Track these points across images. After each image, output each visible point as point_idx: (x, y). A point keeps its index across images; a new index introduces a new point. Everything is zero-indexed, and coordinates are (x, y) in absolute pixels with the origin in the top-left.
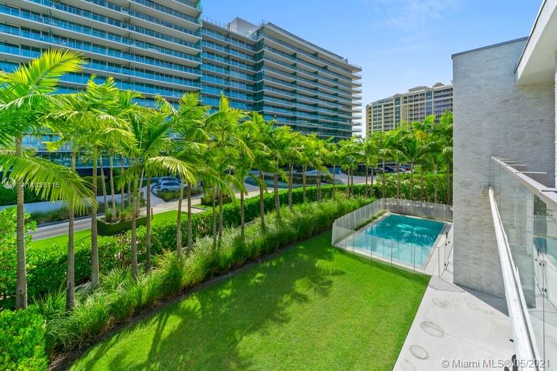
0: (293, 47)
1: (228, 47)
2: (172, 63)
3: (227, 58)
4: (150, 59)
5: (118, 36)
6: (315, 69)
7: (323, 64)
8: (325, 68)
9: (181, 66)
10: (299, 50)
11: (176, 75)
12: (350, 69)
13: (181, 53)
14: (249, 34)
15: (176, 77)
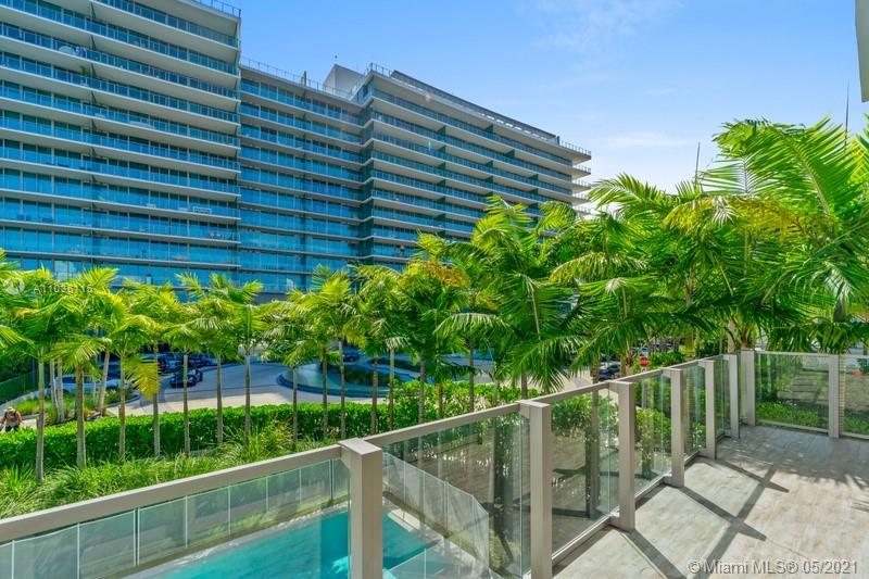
0: (441, 116)
1: (303, 119)
2: (185, 150)
3: (303, 139)
4: (139, 141)
5: (74, 101)
6: (485, 158)
7: (506, 147)
8: (510, 156)
9: (204, 155)
10: (455, 121)
11: (194, 171)
12: (569, 157)
13: (204, 132)
14: (349, 93)
15: (193, 176)
